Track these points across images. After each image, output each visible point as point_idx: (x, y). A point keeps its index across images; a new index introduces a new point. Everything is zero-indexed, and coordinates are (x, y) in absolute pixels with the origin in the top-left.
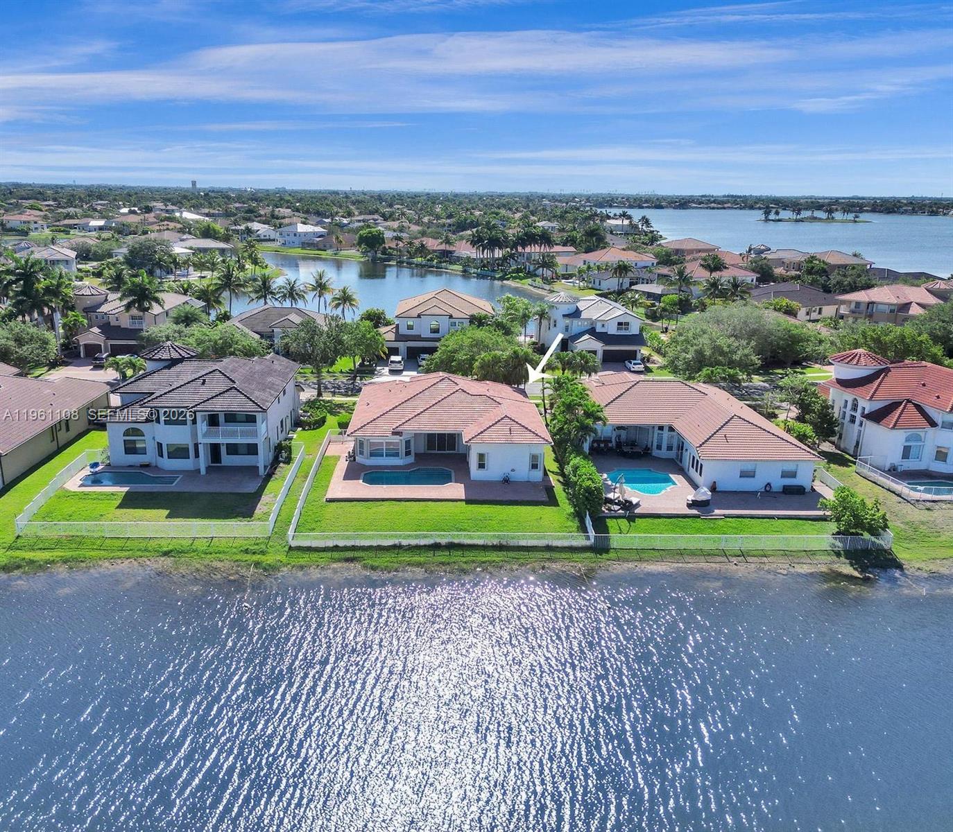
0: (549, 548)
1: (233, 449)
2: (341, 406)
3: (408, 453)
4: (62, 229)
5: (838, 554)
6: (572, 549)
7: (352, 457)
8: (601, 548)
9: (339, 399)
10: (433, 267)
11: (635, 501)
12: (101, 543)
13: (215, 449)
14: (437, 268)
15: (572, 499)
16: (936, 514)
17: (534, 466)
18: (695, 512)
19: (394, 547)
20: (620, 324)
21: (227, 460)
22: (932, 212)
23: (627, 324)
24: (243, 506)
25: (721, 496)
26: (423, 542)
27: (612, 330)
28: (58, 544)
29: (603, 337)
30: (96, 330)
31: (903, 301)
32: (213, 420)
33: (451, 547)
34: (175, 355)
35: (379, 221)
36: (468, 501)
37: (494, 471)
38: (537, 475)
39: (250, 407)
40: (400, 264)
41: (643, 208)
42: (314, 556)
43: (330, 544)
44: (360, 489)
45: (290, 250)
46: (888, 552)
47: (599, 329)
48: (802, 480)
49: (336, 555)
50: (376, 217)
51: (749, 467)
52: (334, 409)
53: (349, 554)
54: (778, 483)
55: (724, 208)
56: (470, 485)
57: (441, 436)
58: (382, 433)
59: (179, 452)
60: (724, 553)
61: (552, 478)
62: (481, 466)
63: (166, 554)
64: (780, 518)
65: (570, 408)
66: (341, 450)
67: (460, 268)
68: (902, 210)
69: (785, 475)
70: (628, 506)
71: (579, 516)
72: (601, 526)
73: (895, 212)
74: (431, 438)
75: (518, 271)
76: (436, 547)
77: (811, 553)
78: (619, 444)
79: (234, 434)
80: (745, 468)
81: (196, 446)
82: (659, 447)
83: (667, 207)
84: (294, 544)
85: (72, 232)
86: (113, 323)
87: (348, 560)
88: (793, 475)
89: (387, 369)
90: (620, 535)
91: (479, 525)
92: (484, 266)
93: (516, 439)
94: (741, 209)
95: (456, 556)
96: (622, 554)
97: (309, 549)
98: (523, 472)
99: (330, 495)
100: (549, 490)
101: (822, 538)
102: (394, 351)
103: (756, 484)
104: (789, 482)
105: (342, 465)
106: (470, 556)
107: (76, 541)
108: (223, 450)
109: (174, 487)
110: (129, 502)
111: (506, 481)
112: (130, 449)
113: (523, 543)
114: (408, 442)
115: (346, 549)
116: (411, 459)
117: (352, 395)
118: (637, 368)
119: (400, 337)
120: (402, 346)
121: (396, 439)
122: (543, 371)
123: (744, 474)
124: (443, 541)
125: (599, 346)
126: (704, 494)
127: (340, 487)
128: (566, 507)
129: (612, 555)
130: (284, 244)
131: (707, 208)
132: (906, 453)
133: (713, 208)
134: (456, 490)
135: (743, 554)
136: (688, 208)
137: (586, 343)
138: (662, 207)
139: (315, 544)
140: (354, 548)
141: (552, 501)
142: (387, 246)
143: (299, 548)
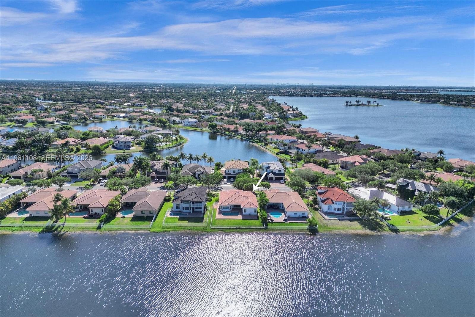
0: (257, 229)
1: (197, 208)
2: (214, 194)
3: (230, 209)
4: (112, 117)
5: (308, 230)
6: (261, 229)
7: (219, 209)
8: (266, 229)
9: (214, 192)
10: (231, 136)
11: (273, 219)
12: (178, 227)
13: (193, 208)
14: (233, 136)
15: (261, 218)
16: (329, 222)
17: (255, 212)
18: (284, 221)
19: (229, 228)
20: (279, 170)
21: (195, 210)
22: (408, 99)
23: (281, 170)
24: (201, 220)
25: (290, 218)
26: (234, 227)
27: (277, 172)
28: (170, 228)
29: (275, 174)
30: (154, 173)
31: (354, 161)
32: (193, 203)
33: (239, 228)
34: (184, 188)
35: (213, 112)
36: (242, 219)
37: (248, 213)
38: (256, 213)
39: (201, 201)
40: (221, 135)
41: (305, 96)
42: (215, 230)
43: (218, 228)
44: (222, 217)
45: (188, 128)
46: (317, 230)
47: (274, 172)
48: (306, 215)
49: (219, 230)
50: (212, 110)
51: (296, 213)
52: (213, 195)
53: (221, 230)
54: (301, 216)
55: (335, 96)
56: (243, 216)
57: (237, 205)
58: (225, 204)
59: (187, 209)
60: (288, 230)
61: (259, 214)
62: (245, 212)
63: (189, 229)
64: (300, 223)
65: (262, 200)
66: (216, 207)
67: (240, 137)
68: (398, 98)
69: (302, 214)
70: (272, 220)
71: (262, 222)
72: (266, 224)
73: (395, 99)
74: (235, 205)
75: (257, 139)
76: (237, 228)
77: (303, 230)
78: (273, 206)
79: (197, 205)
80: (295, 213)
81: (190, 208)
82: (281, 207)
83: (314, 96)
84: (211, 228)
85: (115, 118)
86: (158, 171)
87: (221, 231)
88: (304, 214)
89: (223, 182)
90: (270, 226)
91: (244, 224)
92: (247, 137)
93: (252, 207)
94: (341, 97)
95: (240, 230)
96: (270, 230)
97: (214, 229)
98: (253, 213)
99: (216, 218)
100: (258, 217)
101: (306, 227)
102: (225, 178)
103: (297, 216)
104: (303, 215)
105: (218, 211)
106: (243, 230)
107: (174, 227)
108: (195, 208)
109: (187, 216)
110: (180, 219)
111: (250, 215)
112: (177, 208)
113: (252, 228)
114: (230, 206)
115: (221, 229)
116: (231, 210)
117: (216, 191)
118: (282, 182)
119: (226, 174)
120: (227, 176)
121: (228, 206)
122: (258, 186)
123: (295, 214)
124: (238, 227)
125: (274, 176)
126: (286, 218)
127: (218, 216)
128: (261, 220)
129: (268, 230)
130: (184, 125)
131: (329, 96)
132: (329, 209)
133: (331, 96)
134: (240, 217)
135: (291, 230)
136: (322, 96)
137: (271, 175)
138: (311, 96)
139: (215, 228)
140: (222, 228)
141: (258, 219)
142: (217, 128)
143: (212, 228)
